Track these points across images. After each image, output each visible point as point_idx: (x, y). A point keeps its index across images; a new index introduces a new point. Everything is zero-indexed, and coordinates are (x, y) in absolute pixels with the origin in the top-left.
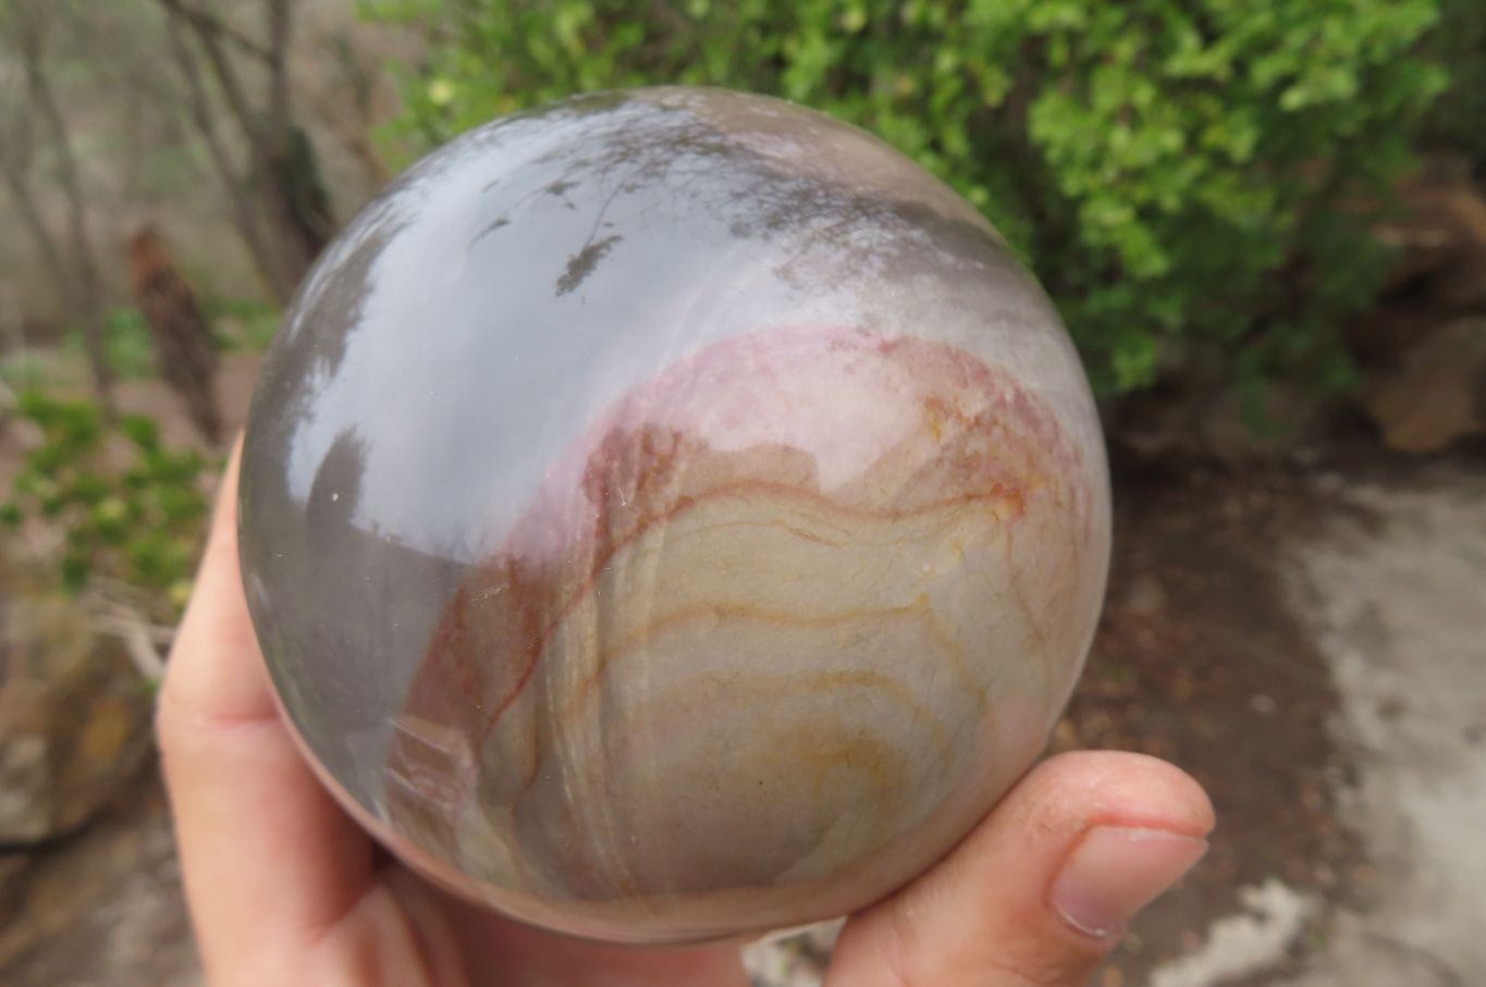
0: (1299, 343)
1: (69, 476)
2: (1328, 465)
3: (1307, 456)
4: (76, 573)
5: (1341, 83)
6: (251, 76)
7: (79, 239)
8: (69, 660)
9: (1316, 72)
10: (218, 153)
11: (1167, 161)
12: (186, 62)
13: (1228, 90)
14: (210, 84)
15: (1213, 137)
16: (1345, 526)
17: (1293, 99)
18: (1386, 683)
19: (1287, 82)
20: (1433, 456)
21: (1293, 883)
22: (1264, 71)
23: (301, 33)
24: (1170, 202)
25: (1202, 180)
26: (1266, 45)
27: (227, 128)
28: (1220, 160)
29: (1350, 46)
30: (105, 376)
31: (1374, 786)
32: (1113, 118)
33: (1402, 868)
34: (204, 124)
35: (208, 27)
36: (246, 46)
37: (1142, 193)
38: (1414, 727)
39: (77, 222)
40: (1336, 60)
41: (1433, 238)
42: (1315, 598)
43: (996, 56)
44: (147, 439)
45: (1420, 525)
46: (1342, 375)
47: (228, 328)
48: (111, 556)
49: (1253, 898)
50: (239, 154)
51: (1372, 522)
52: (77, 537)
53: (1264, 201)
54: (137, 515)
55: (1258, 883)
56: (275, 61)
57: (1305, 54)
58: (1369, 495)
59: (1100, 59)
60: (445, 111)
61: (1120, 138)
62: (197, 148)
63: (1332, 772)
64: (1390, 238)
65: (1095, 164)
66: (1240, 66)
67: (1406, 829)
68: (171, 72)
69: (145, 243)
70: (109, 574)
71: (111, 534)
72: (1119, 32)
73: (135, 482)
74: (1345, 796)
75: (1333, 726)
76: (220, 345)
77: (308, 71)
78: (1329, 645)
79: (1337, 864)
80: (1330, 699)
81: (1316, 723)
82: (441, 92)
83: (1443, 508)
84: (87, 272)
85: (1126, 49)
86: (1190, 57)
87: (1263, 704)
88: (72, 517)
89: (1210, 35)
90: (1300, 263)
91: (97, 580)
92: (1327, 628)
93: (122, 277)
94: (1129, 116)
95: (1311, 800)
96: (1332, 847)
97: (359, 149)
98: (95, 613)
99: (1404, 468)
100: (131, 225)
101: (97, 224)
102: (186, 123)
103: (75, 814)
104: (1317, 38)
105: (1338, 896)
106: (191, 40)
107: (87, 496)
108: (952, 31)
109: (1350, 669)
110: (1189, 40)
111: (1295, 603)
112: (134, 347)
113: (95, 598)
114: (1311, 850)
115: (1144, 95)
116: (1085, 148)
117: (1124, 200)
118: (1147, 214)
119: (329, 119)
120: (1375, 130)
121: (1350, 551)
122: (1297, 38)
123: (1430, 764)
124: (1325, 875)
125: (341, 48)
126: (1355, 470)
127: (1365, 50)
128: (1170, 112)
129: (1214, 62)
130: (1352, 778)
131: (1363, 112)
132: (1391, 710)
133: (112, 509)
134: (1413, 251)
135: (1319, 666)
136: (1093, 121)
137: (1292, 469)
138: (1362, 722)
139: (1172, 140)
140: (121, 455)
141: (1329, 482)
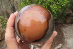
0: (63, 18)
3: (63, 23)
4: (2, 27)
8: (2, 31)
13: (60, 5)
28: (59, 8)
34: (9, 5)
37: (55, 10)
40: (65, 4)
56: (13, 2)
63: (64, 39)
64: (67, 13)
65: (53, 8)
69: (6, 11)
83: (69, 26)
85: (55, 3)
87: (60, 35)
88: (2, 24)
89: (59, 2)
94: (55, 6)
97: (17, 7)
99: (68, 24)
101: (4, 10)
103: (2, 39)
108: (46, 1)
109: (64, 34)
120: (67, 7)
122: (63, 2)
123: (68, 38)
124: (63, 44)
125: (16, 2)
132: (66, 36)
140: (5, 21)
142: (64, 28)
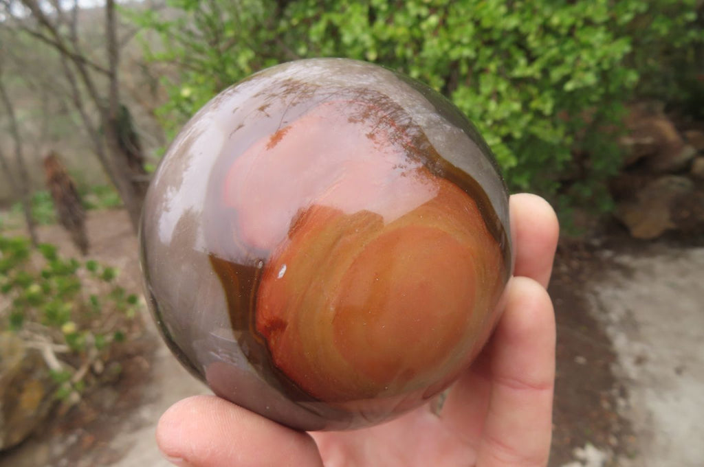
0: (587, 192)
1: (13, 274)
2: (606, 246)
3: (596, 242)
4: (17, 320)
5: (590, 79)
6: (101, 82)
7: (19, 159)
8: (13, 363)
9: (579, 74)
10: (85, 117)
11: (515, 116)
12: (70, 77)
13: (542, 83)
14: (81, 86)
15: (534, 105)
16: (616, 275)
17: (569, 86)
18: (637, 347)
19: (567, 78)
20: (654, 240)
21: (597, 445)
22: (556, 74)
23: (124, 62)
24: (517, 135)
25: (531, 123)
26: (557, 62)
27: (89, 106)
28: (539, 114)
29: (592, 63)
30: (32, 224)
31: (634, 397)
32: (489, 98)
33: (649, 435)
34: (78, 105)
35: (80, 61)
36: (98, 69)
37: (504, 131)
38: (650, 368)
39: (18, 150)
40: (587, 69)
41: (648, 140)
42: (603, 309)
43: (436, 71)
44: (51, 255)
45: (650, 272)
46: (607, 206)
47: (91, 199)
48: (34, 311)
49: (580, 453)
50: (96, 118)
51: (628, 272)
52: (17, 303)
53: (560, 132)
54: (46, 291)
55: (583, 447)
56: (112, 75)
57: (574, 65)
58: (625, 259)
59: (483, 71)
60: (189, 100)
61: (492, 106)
62: (76, 117)
63: (615, 392)
64: (628, 141)
65: (482, 119)
66: (545, 72)
67: (650, 417)
68: (63, 81)
69: (51, 160)
70: (33, 320)
71: (34, 301)
72: (490, 59)
73: (46, 275)
74: (621, 402)
75: (614, 369)
76: (88, 207)
77: (127, 78)
78: (610, 331)
79: (618, 435)
80: (612, 357)
81: (606, 368)
82: (186, 92)
83: (659, 264)
84: (24, 175)
85: (493, 67)
86: (522, 69)
87: (581, 360)
88: (15, 294)
89: (531, 59)
90: (582, 157)
91: (28, 323)
92: (609, 323)
93: (40, 176)
94: (497, 96)
95: (606, 405)
96: (616, 427)
97: (151, 113)
98: (26, 339)
99: (642, 246)
100: (44, 152)
101: (28, 151)
102: (70, 104)
103: (16, 438)
104: (578, 58)
105: (618, 451)
106: (72, 65)
107: (23, 283)
108: (416, 59)
109: (620, 342)
110: (522, 61)
111: (594, 311)
112: (46, 209)
113: (26, 333)
114: (606, 429)
115: (503, 87)
116: (478, 111)
117: (496, 134)
118: (507, 139)
119: (139, 101)
120: (608, 98)
121: (618, 286)
122: (570, 59)
123: (660, 385)
124: (613, 441)
125: (143, 67)
126: (619, 249)
127: (599, 64)
128: (515, 94)
129: (533, 71)
130: (624, 394)
131: (602, 91)
132: (640, 360)
133: (35, 289)
134: (638, 147)
135: (607, 341)
136: (481, 99)
137: (590, 248)
138: (627, 367)
139: (516, 106)
140: (38, 262)
141: (608, 254)
142: (607, 293)
